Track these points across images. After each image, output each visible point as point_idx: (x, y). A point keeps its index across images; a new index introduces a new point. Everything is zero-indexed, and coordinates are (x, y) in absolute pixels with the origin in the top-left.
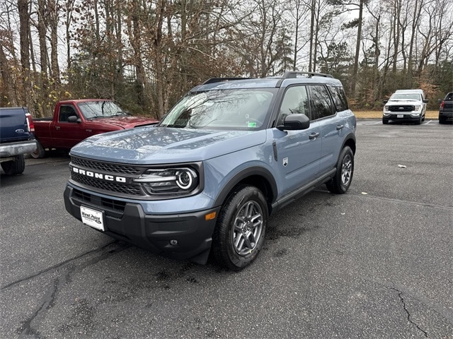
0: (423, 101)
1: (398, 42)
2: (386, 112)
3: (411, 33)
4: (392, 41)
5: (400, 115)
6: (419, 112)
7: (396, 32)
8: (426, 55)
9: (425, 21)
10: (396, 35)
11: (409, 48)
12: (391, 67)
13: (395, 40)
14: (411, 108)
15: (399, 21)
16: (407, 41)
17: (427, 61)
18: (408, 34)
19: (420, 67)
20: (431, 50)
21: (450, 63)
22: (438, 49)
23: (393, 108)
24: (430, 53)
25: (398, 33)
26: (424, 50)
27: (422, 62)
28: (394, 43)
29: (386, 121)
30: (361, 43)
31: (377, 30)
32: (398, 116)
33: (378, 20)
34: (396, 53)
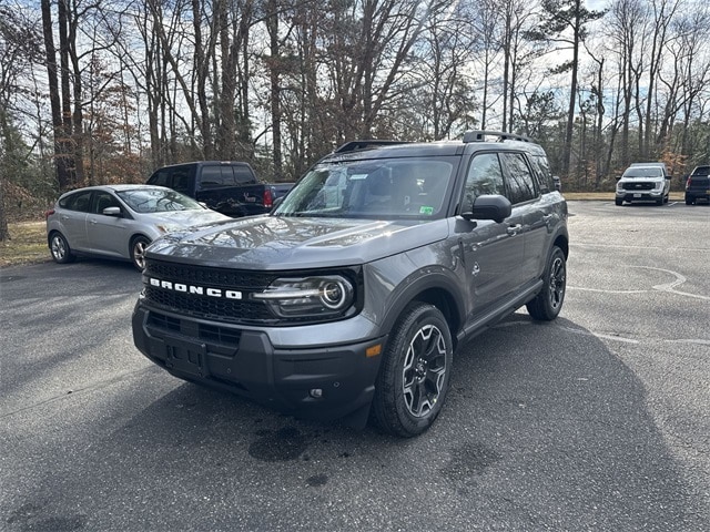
0: (666, 178)
1: (630, 94)
2: (620, 191)
3: (649, 81)
4: (622, 93)
5: (638, 193)
6: (661, 190)
7: (627, 81)
8: (670, 112)
9: (668, 64)
10: (627, 86)
11: (646, 102)
12: (621, 129)
13: (625, 91)
14: (651, 186)
15: (630, 65)
16: (644, 93)
17: (672, 121)
18: (644, 83)
19: (663, 129)
20: (678, 105)
21: (705, 123)
22: (687, 106)
23: (627, 186)
24: (677, 110)
25: (630, 82)
26: (667, 106)
27: (665, 122)
28: (625, 96)
29: (618, 202)
30: (577, 96)
31: (600, 79)
32: (635, 196)
33: (601, 64)
34: (628, 110)
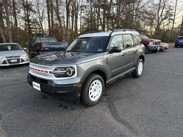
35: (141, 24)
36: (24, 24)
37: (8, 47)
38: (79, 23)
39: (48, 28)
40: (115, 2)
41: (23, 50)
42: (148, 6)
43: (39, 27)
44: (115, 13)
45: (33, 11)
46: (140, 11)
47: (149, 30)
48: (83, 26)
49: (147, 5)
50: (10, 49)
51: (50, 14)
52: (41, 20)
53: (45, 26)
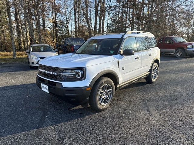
35: (176, 25)
36: (52, 26)
37: (41, 48)
38: (105, 25)
39: (74, 30)
40: (147, 2)
41: (54, 51)
42: (186, 4)
43: (65, 29)
44: (146, 13)
45: (61, 13)
46: (176, 11)
47: (185, 31)
48: (109, 28)
49: (184, 3)
50: (43, 50)
51: (77, 16)
52: (68, 22)
53: (72, 28)
